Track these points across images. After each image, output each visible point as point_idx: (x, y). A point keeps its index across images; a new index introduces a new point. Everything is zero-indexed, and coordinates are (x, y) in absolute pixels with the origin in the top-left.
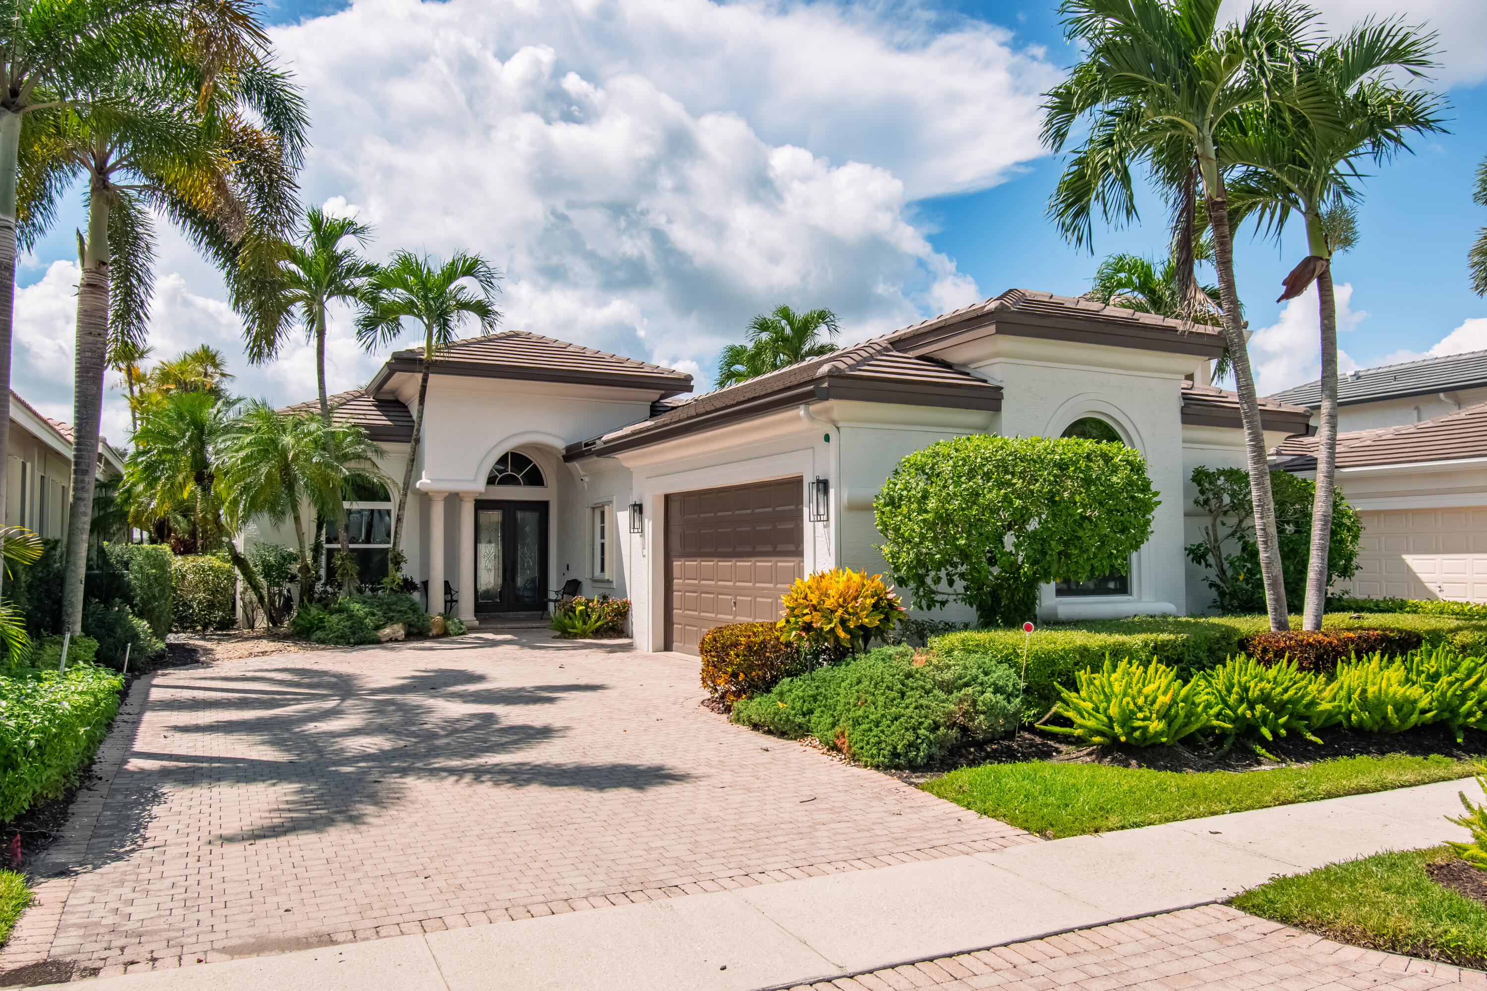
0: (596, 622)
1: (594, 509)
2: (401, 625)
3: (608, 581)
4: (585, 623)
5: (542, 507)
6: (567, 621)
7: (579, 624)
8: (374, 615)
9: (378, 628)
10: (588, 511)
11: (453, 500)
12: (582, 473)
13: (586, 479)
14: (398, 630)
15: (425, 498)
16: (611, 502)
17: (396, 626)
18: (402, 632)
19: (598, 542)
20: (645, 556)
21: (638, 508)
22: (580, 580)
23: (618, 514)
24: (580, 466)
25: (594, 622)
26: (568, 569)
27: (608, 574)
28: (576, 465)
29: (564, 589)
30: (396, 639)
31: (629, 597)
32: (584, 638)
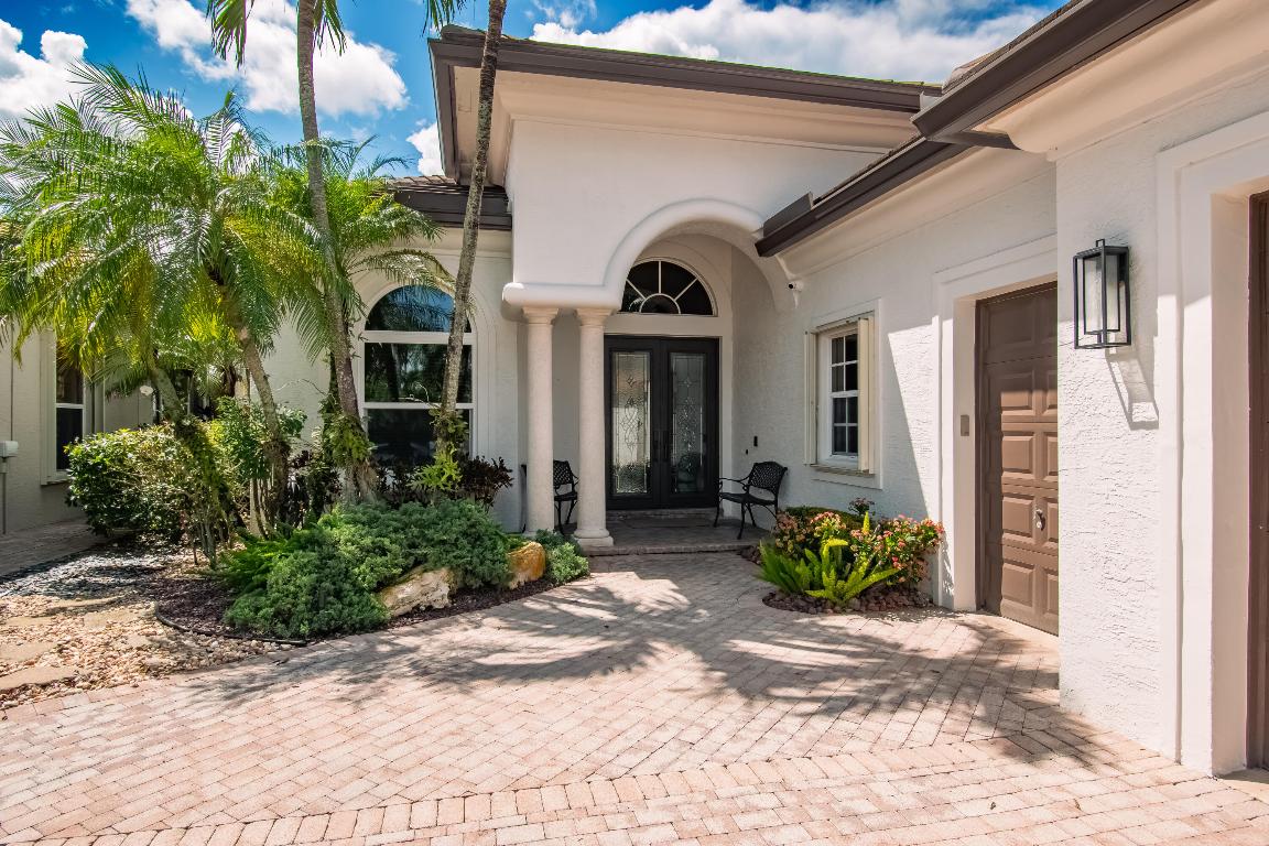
0: (868, 573)
1: (817, 335)
2: (444, 572)
3: (869, 474)
4: (841, 575)
5: (710, 347)
6: (801, 569)
7: (829, 578)
9: (384, 584)
10: (807, 340)
11: (567, 322)
12: (789, 275)
13: (799, 285)
14: (435, 585)
15: (518, 318)
16: (872, 312)
17: (430, 578)
18: (445, 590)
19: (827, 396)
20: (1152, 425)
21: (1113, 263)
22: (783, 463)
23: (892, 336)
24: (788, 262)
25: (862, 575)
26: (756, 444)
27: (864, 460)
28: (779, 260)
29: (751, 476)
30: (429, 608)
31: (934, 518)
32: (843, 611)
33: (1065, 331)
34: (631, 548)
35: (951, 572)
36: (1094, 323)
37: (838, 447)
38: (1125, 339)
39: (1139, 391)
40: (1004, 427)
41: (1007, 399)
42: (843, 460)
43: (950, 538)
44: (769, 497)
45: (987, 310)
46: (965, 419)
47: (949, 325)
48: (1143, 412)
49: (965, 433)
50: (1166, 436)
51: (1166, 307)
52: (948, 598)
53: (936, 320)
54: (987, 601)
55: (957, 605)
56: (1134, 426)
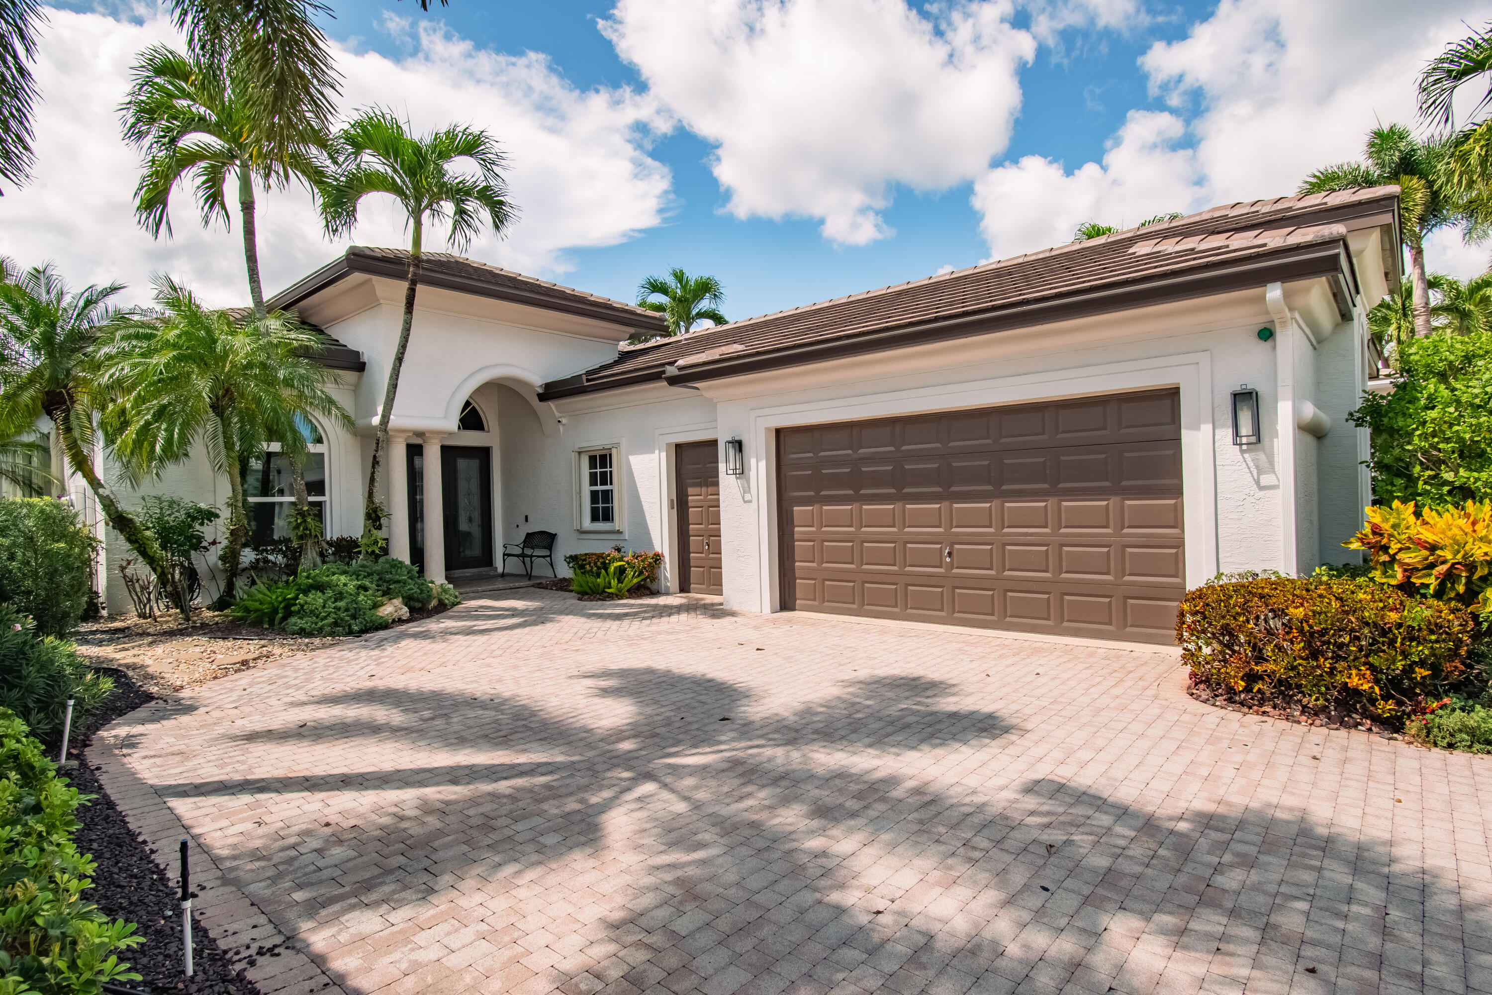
1: (580, 453)
2: (399, 598)
3: (619, 532)
4: (620, 581)
5: (483, 454)
6: (600, 579)
7: (614, 583)
8: (366, 589)
9: (376, 606)
10: (574, 456)
12: (557, 414)
13: (564, 421)
14: (391, 608)
16: (617, 444)
17: (394, 602)
18: (405, 608)
19: (587, 489)
20: (750, 501)
21: (737, 445)
22: (553, 532)
23: (631, 458)
24: (556, 406)
25: (631, 579)
26: (527, 520)
27: (617, 525)
28: (552, 404)
29: (525, 542)
30: (400, 619)
31: (658, 549)
32: (622, 598)
33: (722, 467)
34: (468, 590)
35: (668, 575)
36: (732, 466)
37: (595, 518)
38: (741, 472)
39: (746, 490)
40: (690, 504)
41: (691, 490)
42: (601, 526)
43: (667, 559)
44: (546, 552)
45: (681, 450)
46: (672, 501)
47: (664, 455)
48: (748, 497)
49: (673, 508)
50: (754, 505)
51: (753, 461)
52: (667, 588)
53: (657, 452)
54: (684, 587)
55: (671, 591)
56: (745, 502)
